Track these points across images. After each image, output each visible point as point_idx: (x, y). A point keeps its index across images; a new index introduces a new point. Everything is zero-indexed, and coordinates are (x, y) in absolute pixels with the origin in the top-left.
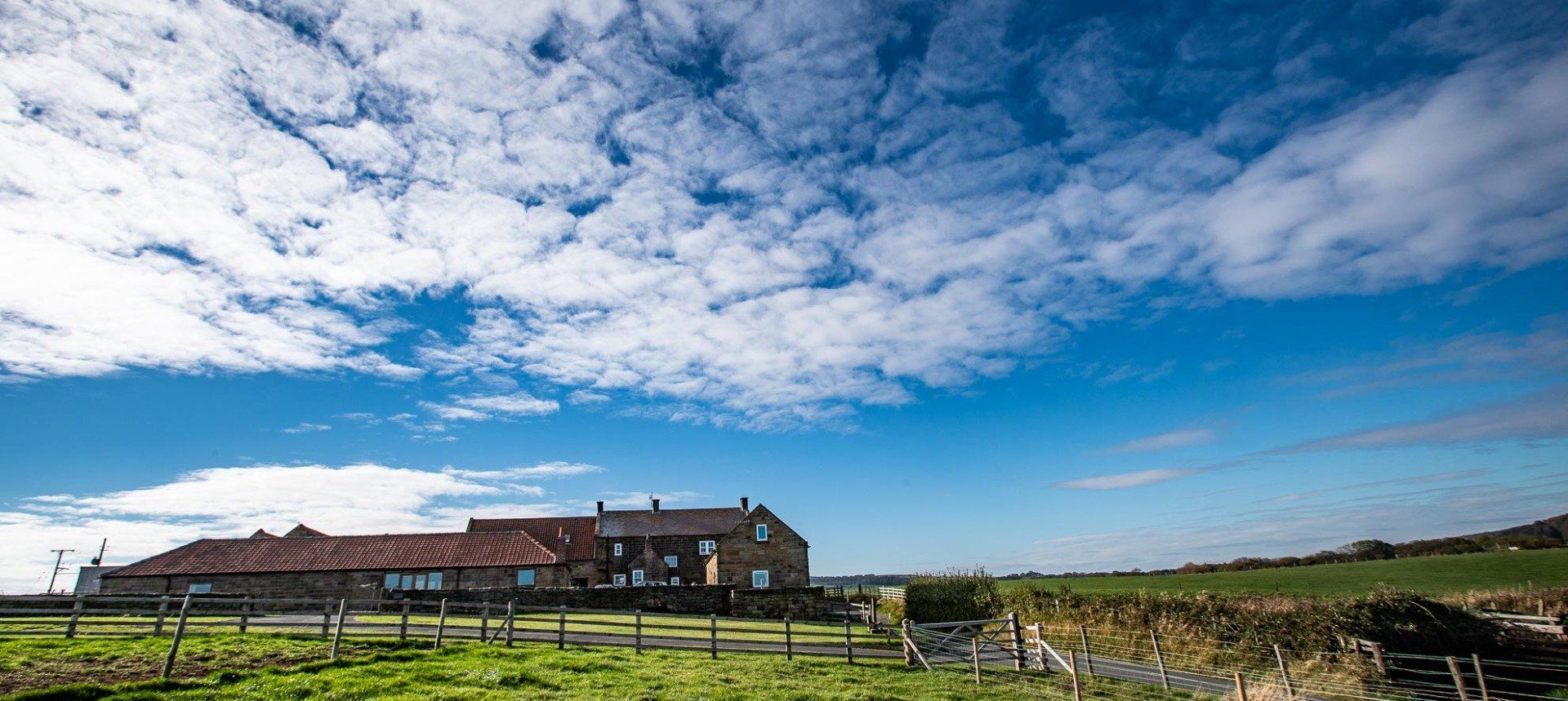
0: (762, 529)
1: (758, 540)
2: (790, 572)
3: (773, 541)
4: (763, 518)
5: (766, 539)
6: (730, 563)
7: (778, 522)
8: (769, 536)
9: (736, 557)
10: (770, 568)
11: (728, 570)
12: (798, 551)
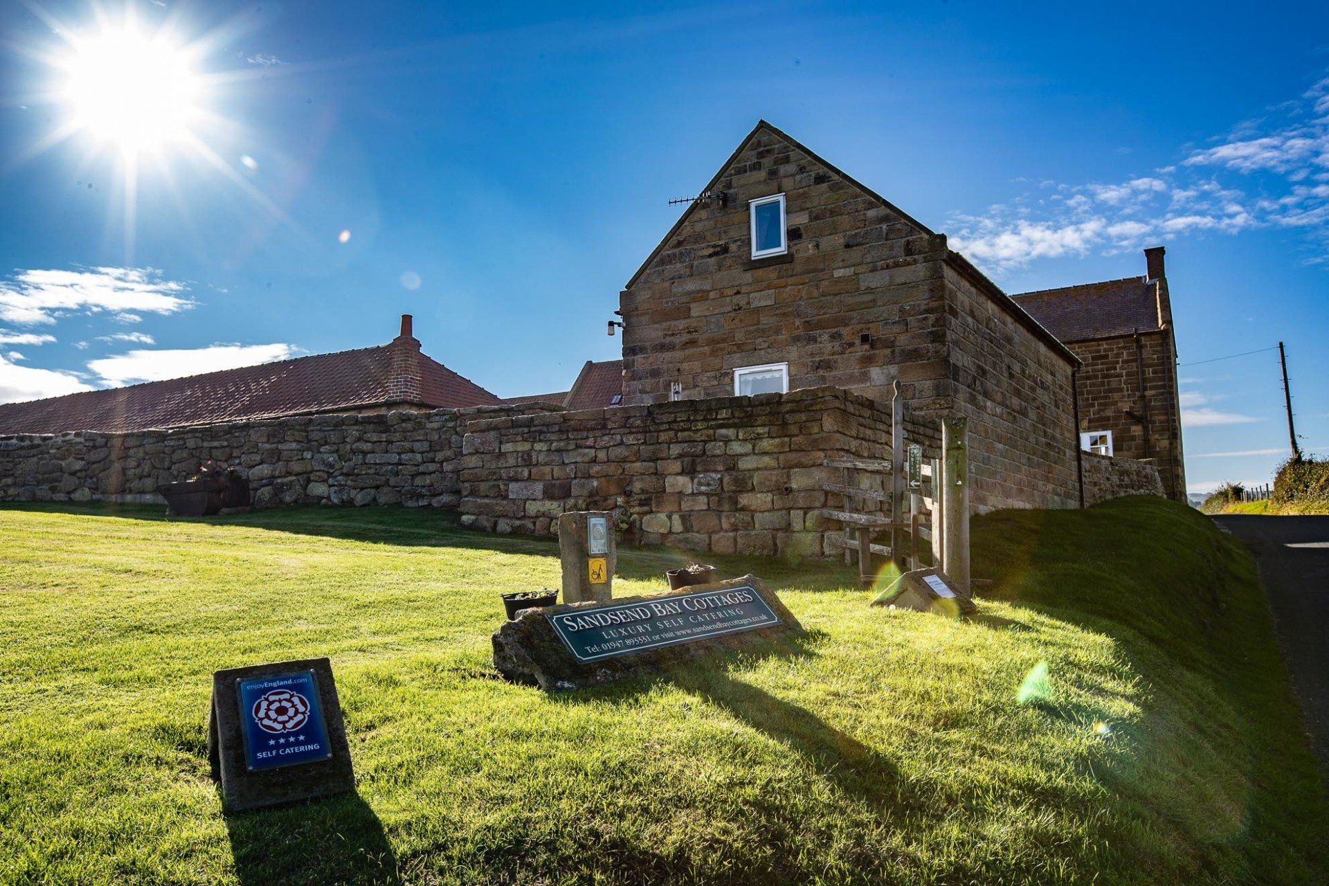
0: (769, 215)
1: (756, 254)
2: (868, 360)
3: (807, 248)
4: (773, 174)
5: (782, 249)
6: (662, 347)
7: (827, 175)
8: (794, 234)
9: (681, 324)
10: (794, 351)
11: (655, 373)
12: (903, 275)
